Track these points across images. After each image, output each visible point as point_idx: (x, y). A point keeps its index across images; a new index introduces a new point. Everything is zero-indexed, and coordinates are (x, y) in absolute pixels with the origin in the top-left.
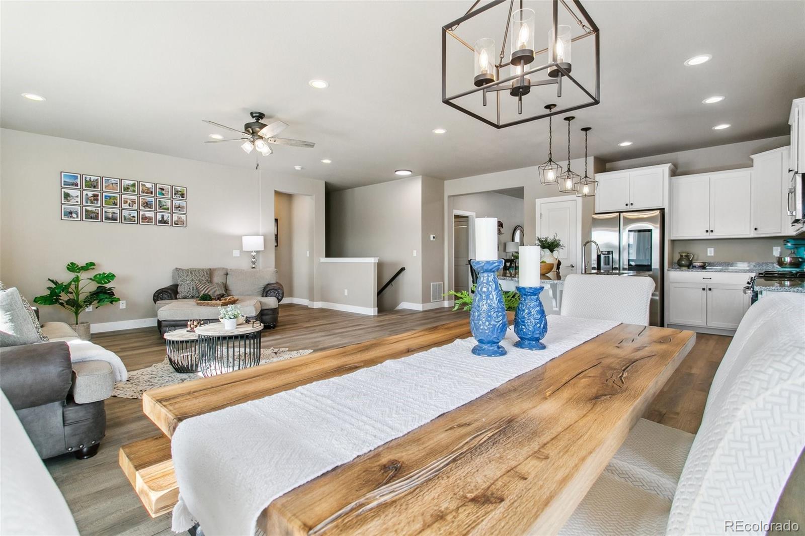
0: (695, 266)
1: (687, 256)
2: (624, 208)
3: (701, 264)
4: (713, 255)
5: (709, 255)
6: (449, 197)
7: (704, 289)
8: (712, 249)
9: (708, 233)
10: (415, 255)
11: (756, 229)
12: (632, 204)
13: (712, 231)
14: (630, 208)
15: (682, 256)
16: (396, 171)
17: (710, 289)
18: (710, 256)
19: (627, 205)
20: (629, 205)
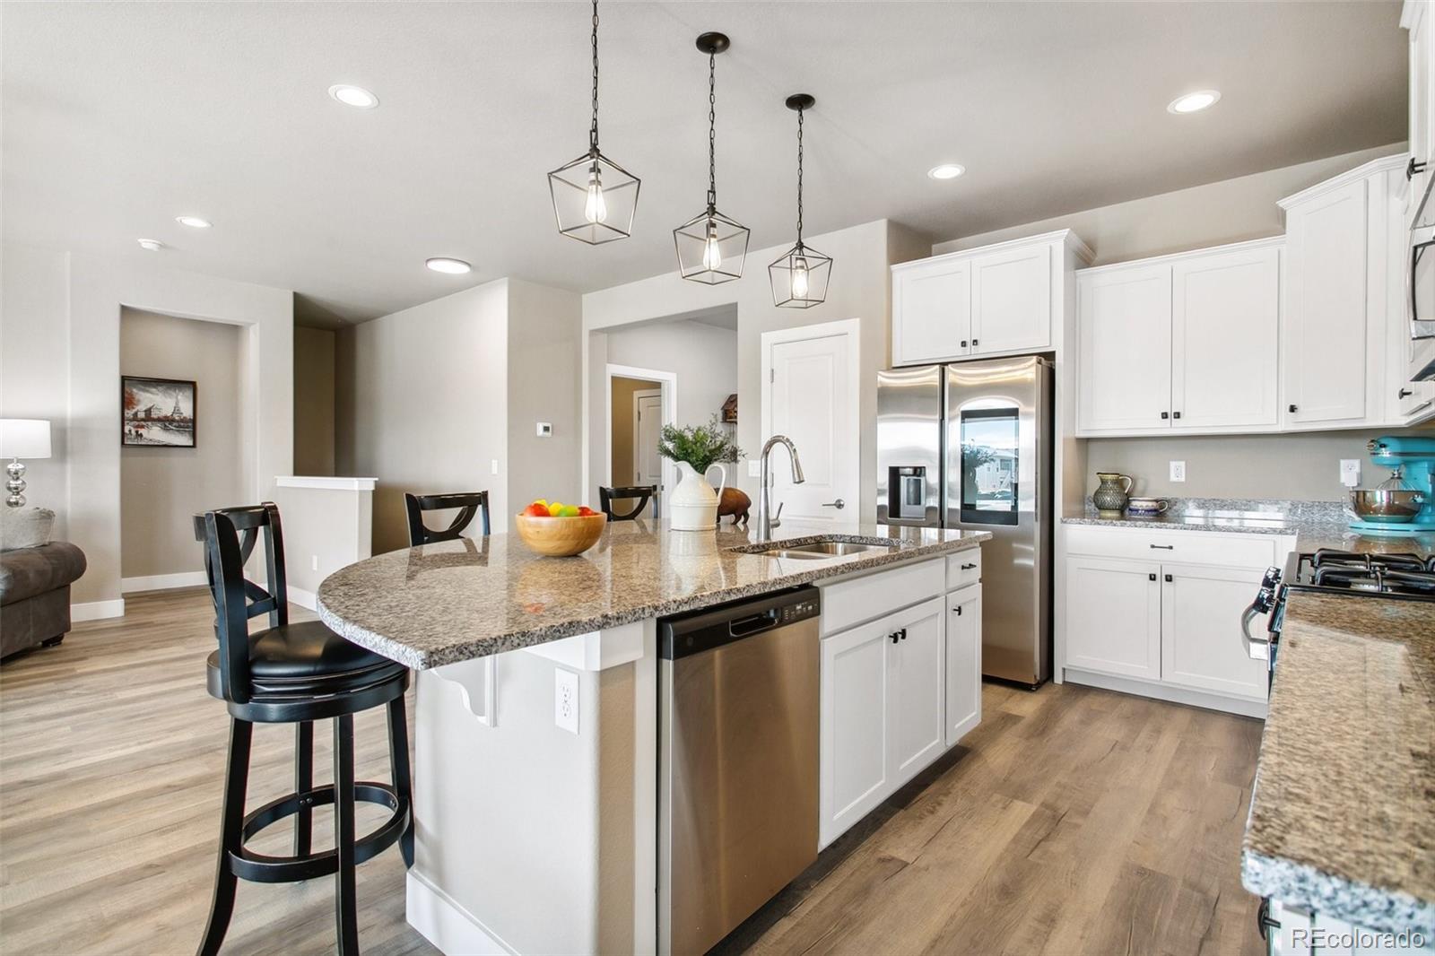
0: (1137, 510)
1: (1119, 483)
2: (960, 353)
3: (1150, 504)
4: (1183, 479)
5: (1173, 478)
6: (594, 332)
7: (1152, 577)
8: (1183, 464)
9: (1168, 420)
10: (495, 471)
11: (1293, 409)
12: (975, 342)
13: (1177, 415)
14: (971, 352)
15: (1103, 482)
16: (428, 260)
17: (1169, 578)
18: (1175, 483)
19: (964, 344)
20: (969, 343)
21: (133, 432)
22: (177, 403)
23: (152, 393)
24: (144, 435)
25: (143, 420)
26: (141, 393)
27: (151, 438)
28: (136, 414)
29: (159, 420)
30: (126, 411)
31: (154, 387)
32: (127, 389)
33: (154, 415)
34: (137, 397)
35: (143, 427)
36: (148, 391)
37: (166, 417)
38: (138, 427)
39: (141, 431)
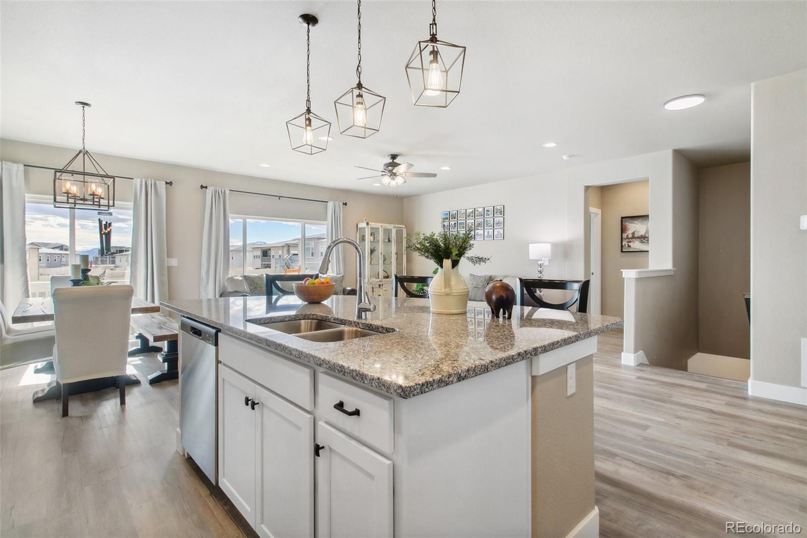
21: (627, 245)
22: (647, 228)
23: (635, 224)
24: (631, 246)
25: (631, 238)
26: (630, 224)
27: (635, 247)
28: (627, 236)
29: (638, 238)
30: (623, 234)
31: (636, 220)
32: (624, 223)
33: (636, 236)
34: (628, 227)
35: (630, 242)
36: (633, 223)
37: (642, 236)
38: (628, 242)
39: (630, 244)
